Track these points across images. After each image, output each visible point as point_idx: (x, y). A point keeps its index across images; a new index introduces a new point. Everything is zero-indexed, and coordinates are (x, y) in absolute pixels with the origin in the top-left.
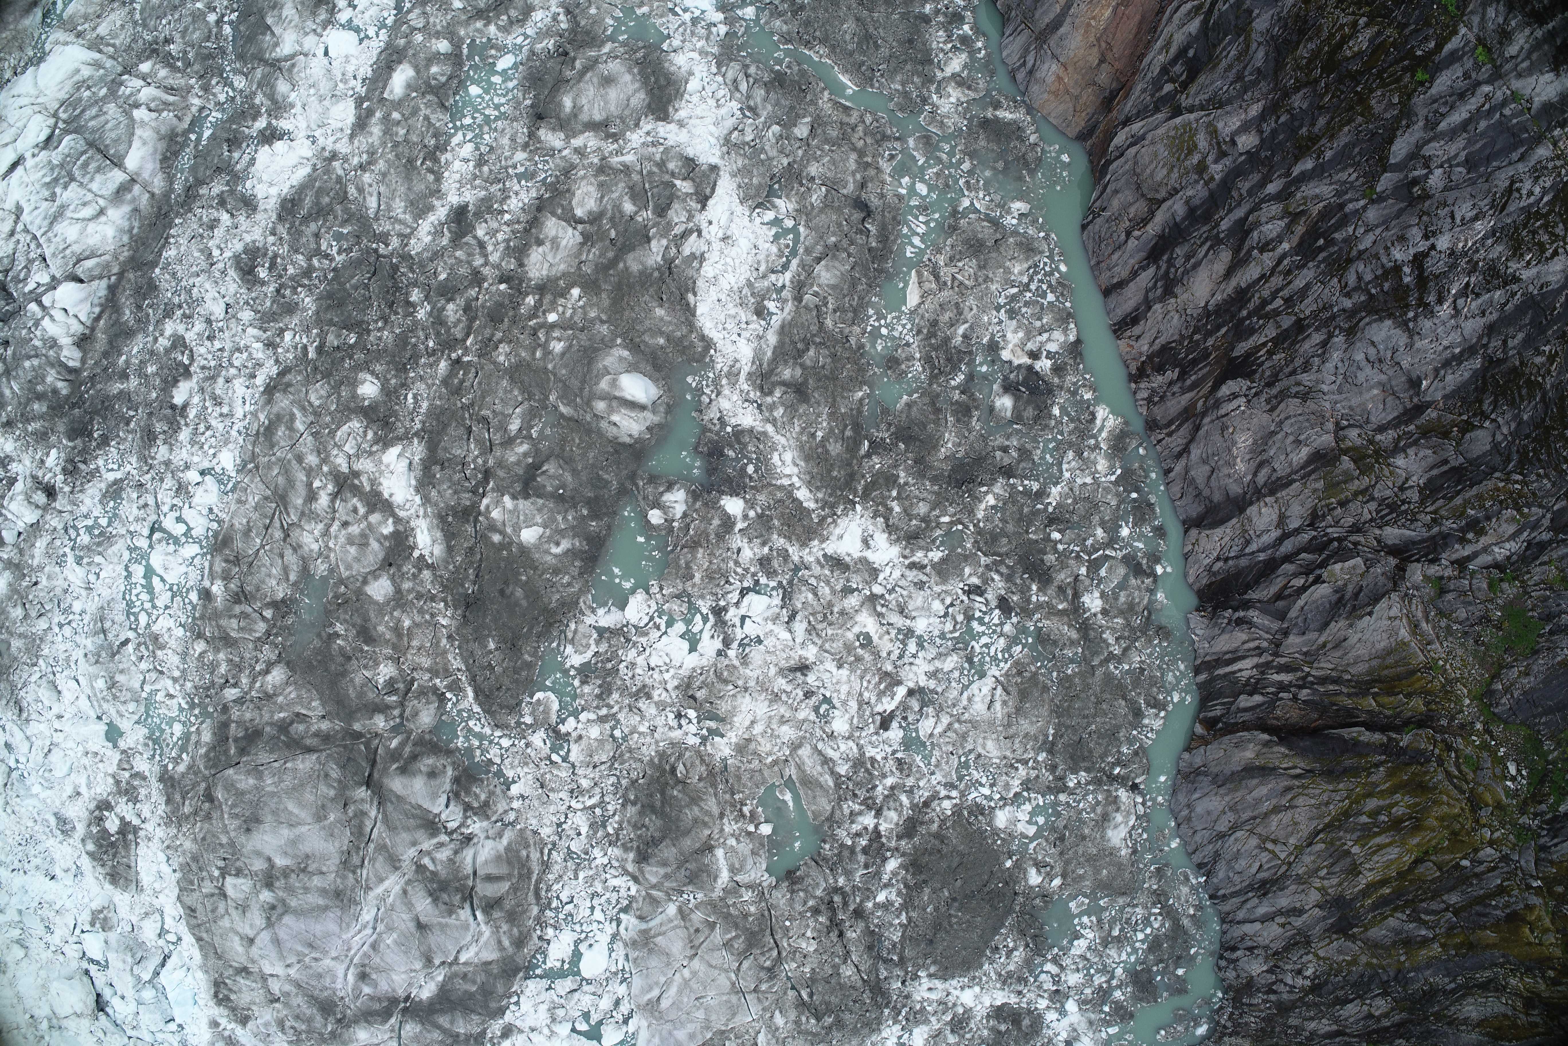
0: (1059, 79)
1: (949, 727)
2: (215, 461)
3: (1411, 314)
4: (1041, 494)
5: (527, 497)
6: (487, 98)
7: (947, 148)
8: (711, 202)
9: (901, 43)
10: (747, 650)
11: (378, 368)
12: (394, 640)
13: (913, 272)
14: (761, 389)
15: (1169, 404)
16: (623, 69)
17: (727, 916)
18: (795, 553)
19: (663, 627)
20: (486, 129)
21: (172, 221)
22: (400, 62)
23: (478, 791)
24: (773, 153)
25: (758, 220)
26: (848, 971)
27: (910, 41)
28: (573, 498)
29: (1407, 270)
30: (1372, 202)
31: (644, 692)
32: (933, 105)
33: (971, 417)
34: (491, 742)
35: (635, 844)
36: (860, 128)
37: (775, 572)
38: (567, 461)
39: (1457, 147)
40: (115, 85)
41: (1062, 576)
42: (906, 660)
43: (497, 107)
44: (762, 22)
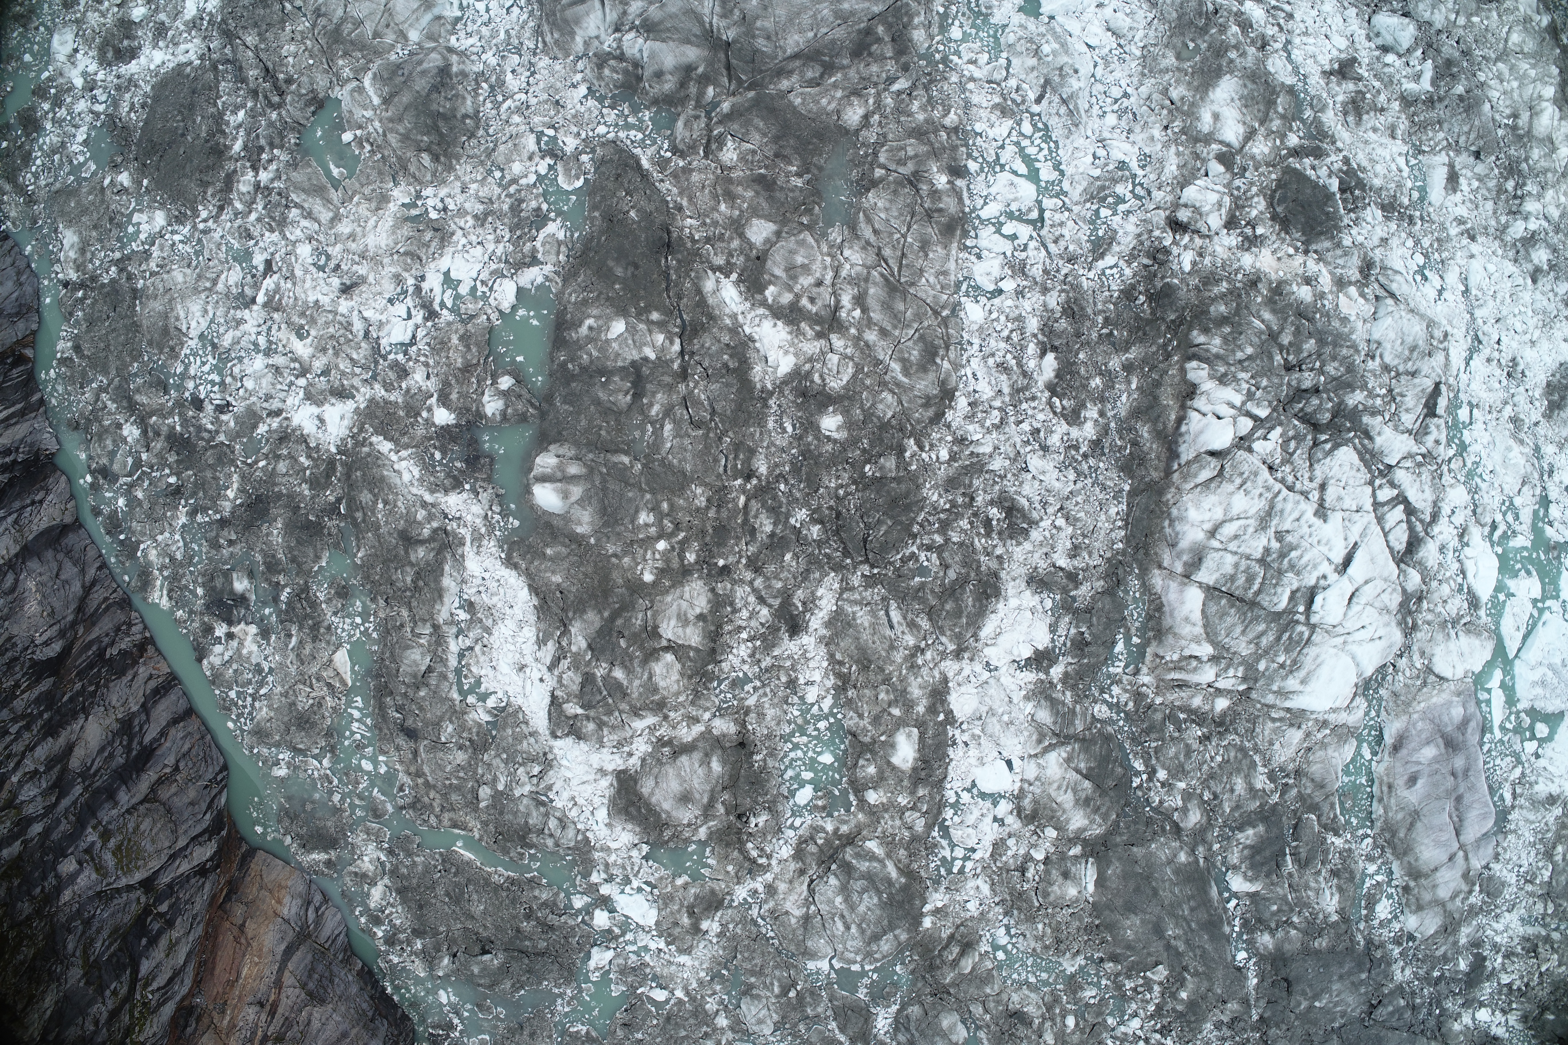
0: (279, 902)
1: (215, 282)
2: (987, 308)
4: (192, 514)
5: (633, 363)
7: (359, 813)
8: (547, 700)
9: (428, 903)
10: (399, 290)
11: (829, 447)
12: (732, 188)
13: (350, 684)
14: (448, 534)
15: (111, 625)
16: (674, 813)
17: (363, 47)
18: (379, 391)
19: (478, 283)
20: (800, 721)
21: (1127, 545)
22: (914, 769)
23: (615, 76)
24: (496, 762)
25: (500, 695)
26: (251, 39)
27: (421, 907)
28: (591, 377)
31: (481, 220)
32: (381, 849)
33: (264, 563)
34: (617, 125)
35: (455, 80)
36: (437, 810)
37: (391, 367)
38: (607, 411)
40: (1251, 676)
41: (159, 446)
42: (264, 328)
43: (796, 746)
44: (562, 895)
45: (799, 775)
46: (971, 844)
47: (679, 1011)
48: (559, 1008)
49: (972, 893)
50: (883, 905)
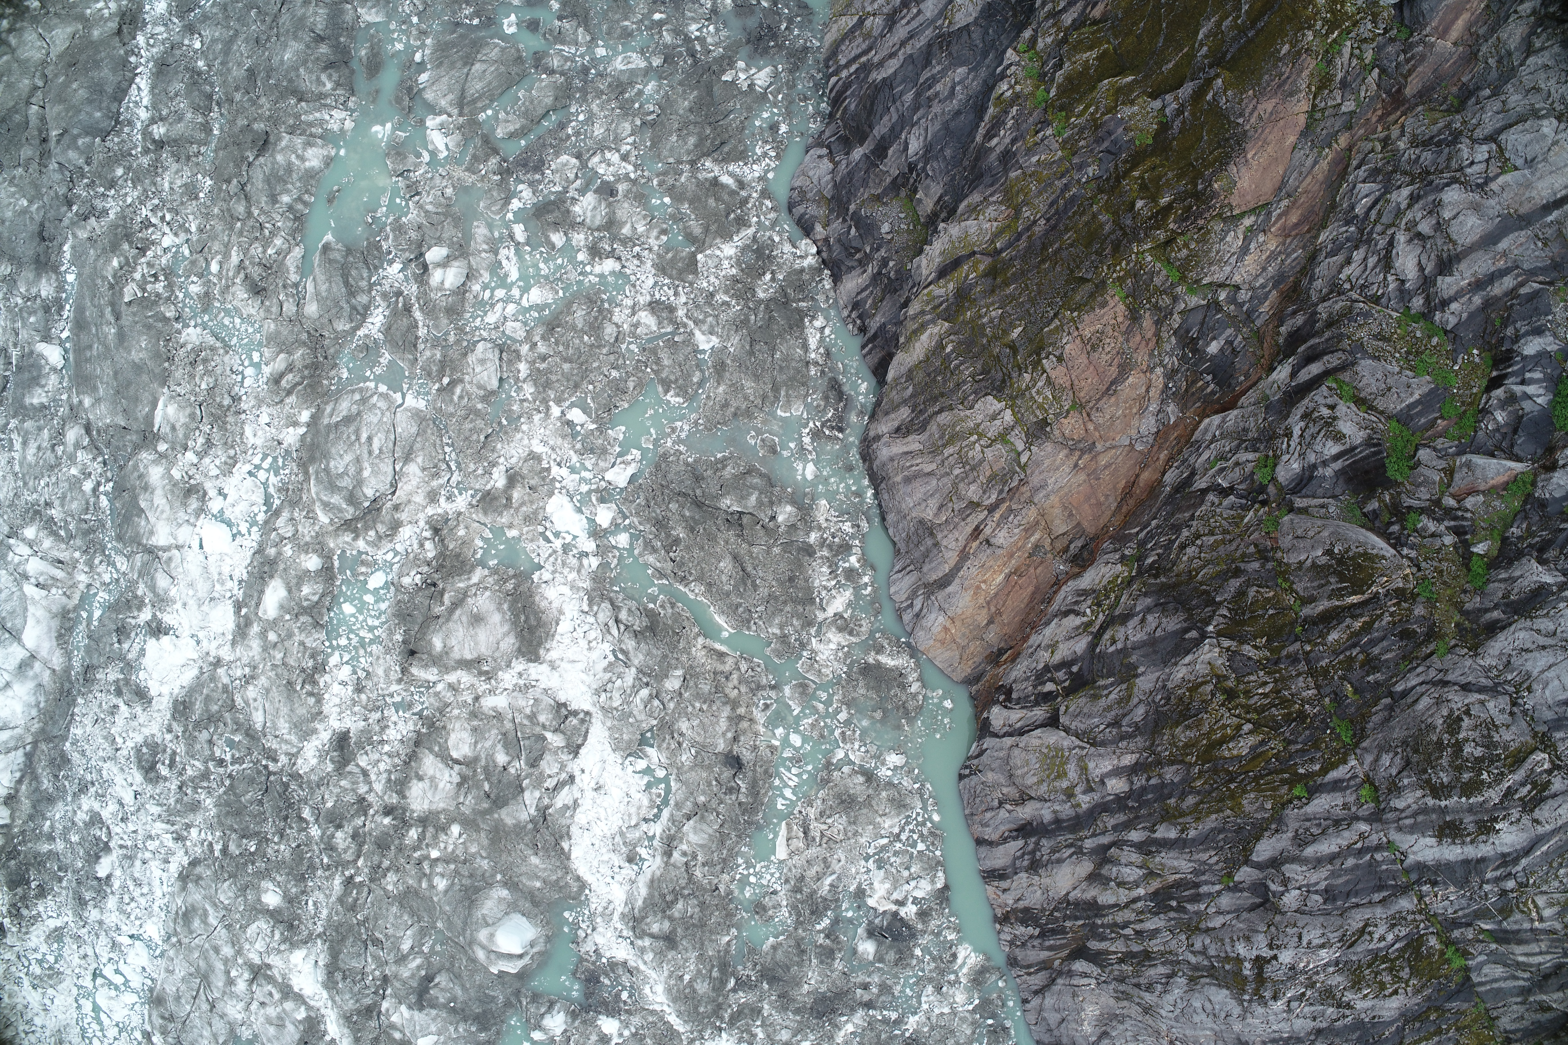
0: (946, 629)
3: (1247, 997)
5: (421, 1008)
6: (361, 618)
7: (824, 696)
8: (582, 751)
9: (781, 583)
11: (278, 878)
14: (634, 928)
15: (1030, 952)
16: (492, 607)
21: (75, 700)
22: (272, 577)
29: (1247, 965)
30: (1229, 889)
32: (813, 651)
33: (834, 959)
36: (735, 676)
39: (1319, 877)
43: (371, 629)
44: (636, 552)
45: (376, 602)
46: (250, 479)
47: (563, 392)
48: (686, 427)
49: (260, 433)
50: (326, 456)
